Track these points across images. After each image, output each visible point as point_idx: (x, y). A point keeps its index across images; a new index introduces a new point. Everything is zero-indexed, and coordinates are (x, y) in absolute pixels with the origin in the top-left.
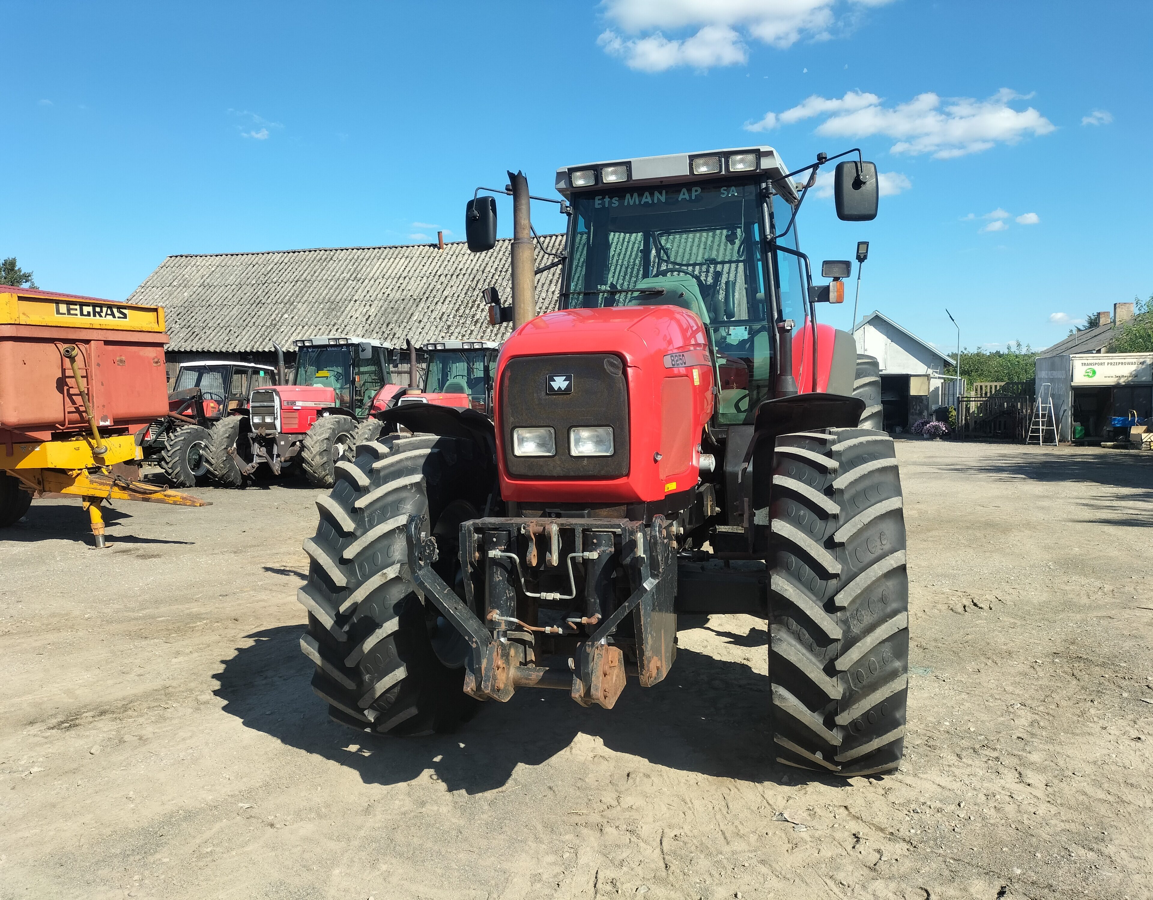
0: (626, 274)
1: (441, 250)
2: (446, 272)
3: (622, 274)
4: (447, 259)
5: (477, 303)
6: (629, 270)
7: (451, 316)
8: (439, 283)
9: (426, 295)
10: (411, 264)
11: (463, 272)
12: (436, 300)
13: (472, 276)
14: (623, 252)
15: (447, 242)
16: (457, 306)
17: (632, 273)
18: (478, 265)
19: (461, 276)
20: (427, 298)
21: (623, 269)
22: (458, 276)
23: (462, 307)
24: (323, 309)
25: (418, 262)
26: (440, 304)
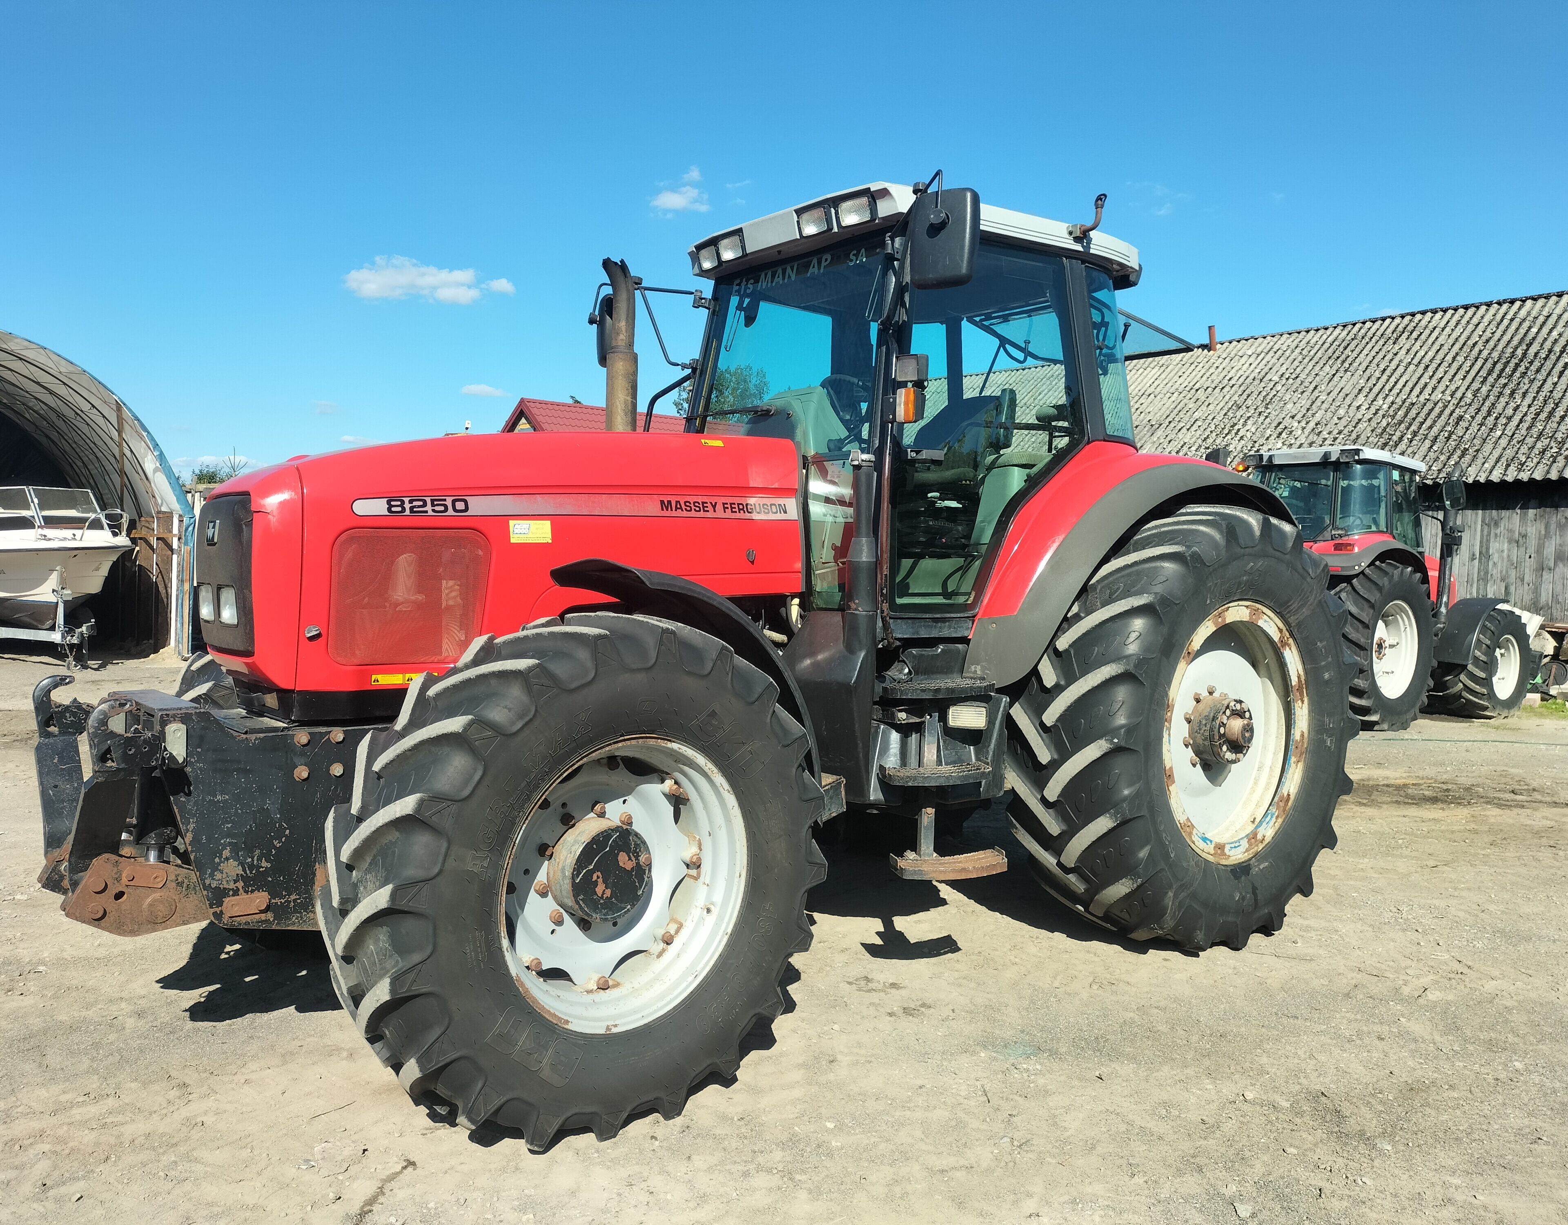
0: (1490, 372)
1: (1212, 352)
2: (1208, 384)
3: (1483, 373)
4: (1215, 365)
5: (1236, 427)
6: (1499, 366)
7: (1194, 448)
8: (1193, 400)
9: (1170, 419)
10: (1163, 376)
11: (1232, 382)
12: (1181, 424)
13: (1242, 388)
14: (1496, 337)
15: (1223, 340)
16: (1207, 433)
17: (1502, 371)
18: (1258, 371)
19: (1227, 389)
20: (1170, 422)
21: (1489, 365)
22: (1223, 388)
23: (1214, 434)
24: (1034, 442)
25: (1174, 372)
26: (1184, 430)
